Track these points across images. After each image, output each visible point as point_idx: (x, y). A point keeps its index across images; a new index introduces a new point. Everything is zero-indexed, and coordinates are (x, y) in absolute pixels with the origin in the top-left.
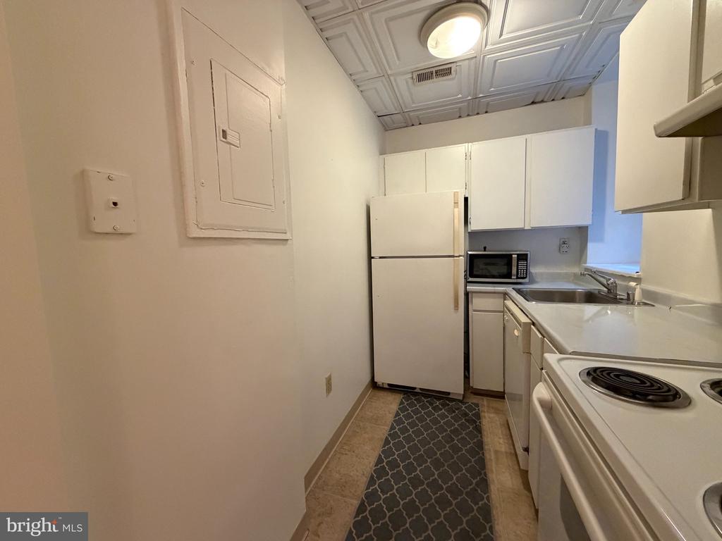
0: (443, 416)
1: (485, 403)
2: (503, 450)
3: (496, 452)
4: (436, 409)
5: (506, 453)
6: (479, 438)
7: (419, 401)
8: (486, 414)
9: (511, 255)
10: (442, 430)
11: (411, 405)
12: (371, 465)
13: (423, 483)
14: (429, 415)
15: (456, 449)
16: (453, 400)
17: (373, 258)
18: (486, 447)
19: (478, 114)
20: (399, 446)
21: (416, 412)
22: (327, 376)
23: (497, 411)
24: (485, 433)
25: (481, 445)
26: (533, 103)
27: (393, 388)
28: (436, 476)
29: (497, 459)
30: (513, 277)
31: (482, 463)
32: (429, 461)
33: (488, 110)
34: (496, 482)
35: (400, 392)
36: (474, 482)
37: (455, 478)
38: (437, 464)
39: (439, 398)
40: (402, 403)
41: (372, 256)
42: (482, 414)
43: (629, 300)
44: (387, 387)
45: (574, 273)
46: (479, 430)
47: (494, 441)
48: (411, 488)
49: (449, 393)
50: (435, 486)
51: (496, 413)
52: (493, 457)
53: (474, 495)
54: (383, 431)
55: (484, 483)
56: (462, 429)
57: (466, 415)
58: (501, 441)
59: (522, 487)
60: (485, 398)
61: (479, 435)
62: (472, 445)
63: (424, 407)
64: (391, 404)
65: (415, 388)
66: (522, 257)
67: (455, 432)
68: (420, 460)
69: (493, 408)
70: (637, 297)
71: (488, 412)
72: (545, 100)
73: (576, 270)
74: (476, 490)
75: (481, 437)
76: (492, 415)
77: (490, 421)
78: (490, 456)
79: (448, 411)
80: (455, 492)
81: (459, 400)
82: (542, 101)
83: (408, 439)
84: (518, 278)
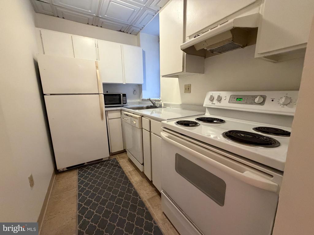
0: (103, 170)
1: (118, 157)
2: (131, 170)
3: (129, 172)
4: (98, 168)
5: (133, 170)
6: (122, 170)
7: (88, 168)
8: (120, 161)
9: (120, 94)
10: (105, 175)
11: (85, 172)
12: (75, 211)
13: (107, 200)
14: (96, 172)
15: (114, 179)
16: (105, 161)
17: (45, 95)
18: (125, 172)
19: (97, 26)
20: (87, 193)
21: (89, 174)
22: (29, 176)
23: (123, 158)
24: (122, 167)
25: (123, 172)
26: (120, 31)
27: (70, 169)
28: (112, 194)
29: (131, 174)
30: (122, 104)
31: (126, 178)
32: (105, 190)
33: (102, 26)
34: (134, 181)
35: (76, 169)
36: (127, 186)
37: (119, 190)
38: (110, 189)
39: (98, 163)
40: (79, 173)
41: (44, 93)
42: (119, 161)
43: (160, 106)
44: (66, 169)
45: (139, 102)
46: (120, 167)
47: (127, 168)
48: (102, 206)
49: (102, 159)
50: (113, 198)
51: (123, 159)
52: (129, 174)
53: (129, 191)
54: (75, 191)
55: (131, 185)
56: (113, 170)
57: (112, 164)
58: (129, 167)
59: (142, 178)
60: (117, 155)
61: (121, 169)
62: (120, 174)
63: (92, 170)
64: (74, 176)
65: (84, 163)
66: (124, 95)
67: (111, 173)
68: (101, 192)
69: (121, 157)
70: (163, 106)
71: (120, 160)
72: (125, 31)
73: (139, 100)
74: (129, 189)
75: (122, 169)
76: (122, 160)
77: (123, 162)
78: (128, 175)
79: (105, 167)
80: (121, 195)
81: (107, 160)
82: (123, 32)
83: (91, 187)
84: (123, 104)
